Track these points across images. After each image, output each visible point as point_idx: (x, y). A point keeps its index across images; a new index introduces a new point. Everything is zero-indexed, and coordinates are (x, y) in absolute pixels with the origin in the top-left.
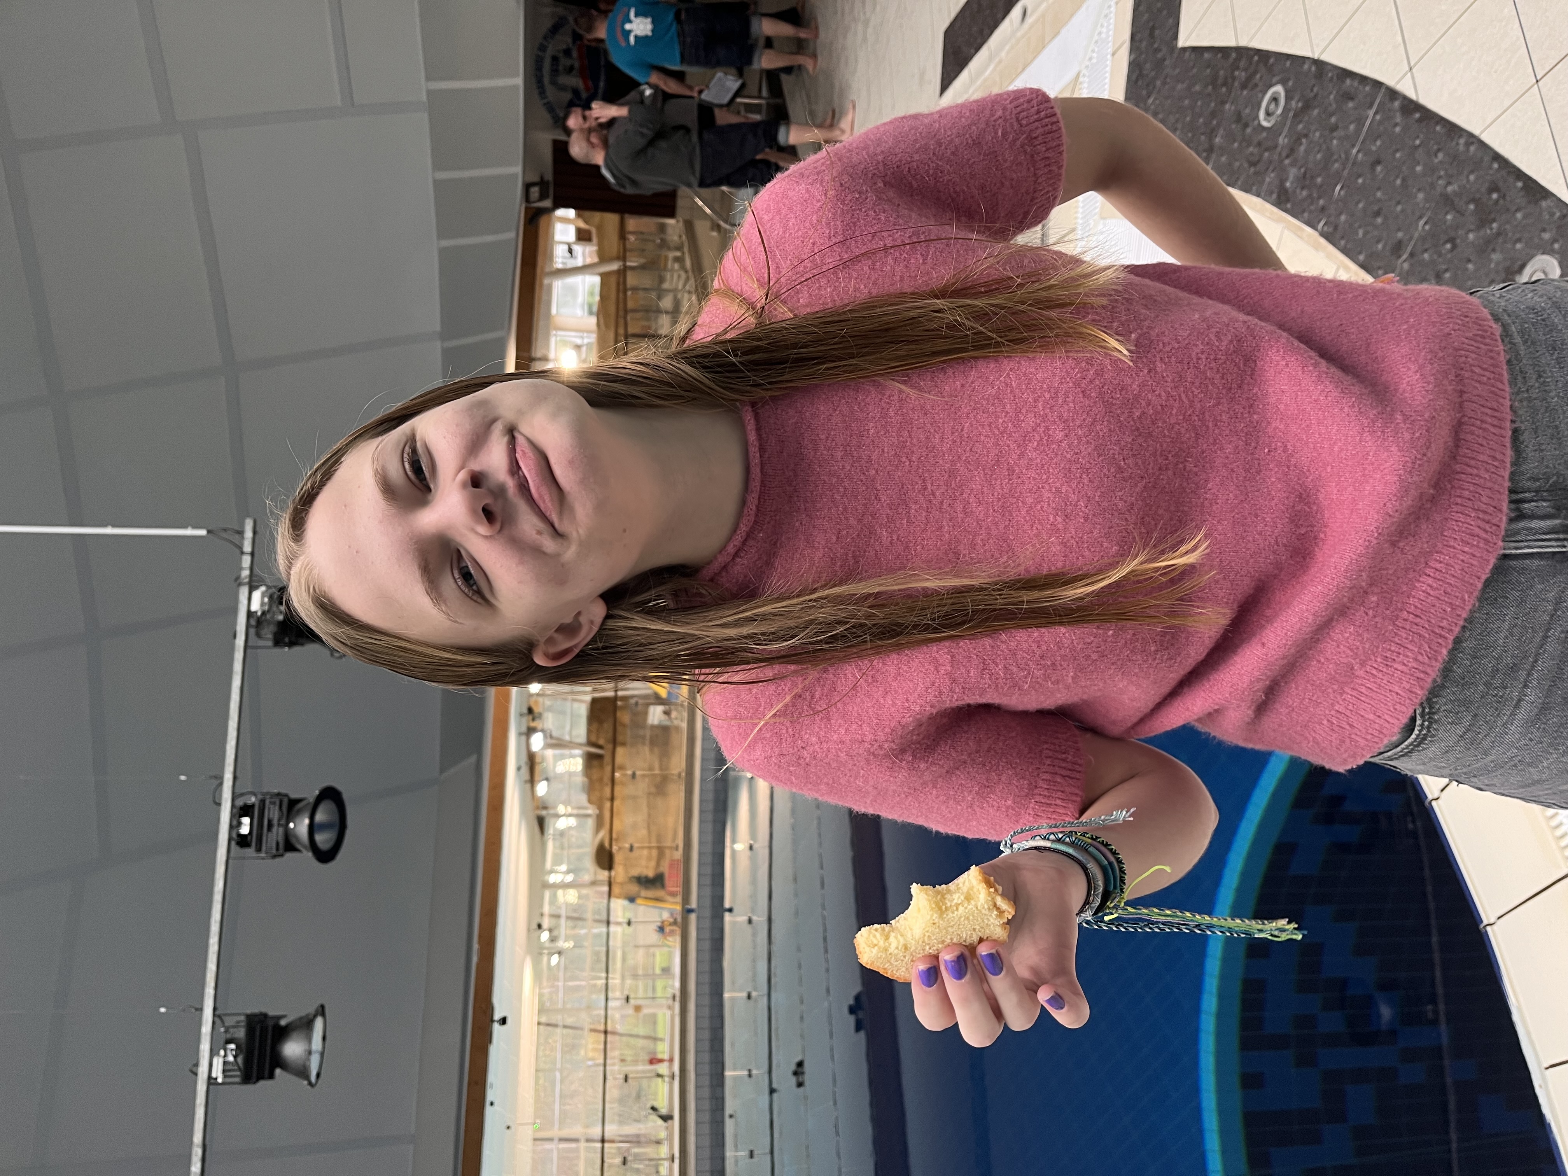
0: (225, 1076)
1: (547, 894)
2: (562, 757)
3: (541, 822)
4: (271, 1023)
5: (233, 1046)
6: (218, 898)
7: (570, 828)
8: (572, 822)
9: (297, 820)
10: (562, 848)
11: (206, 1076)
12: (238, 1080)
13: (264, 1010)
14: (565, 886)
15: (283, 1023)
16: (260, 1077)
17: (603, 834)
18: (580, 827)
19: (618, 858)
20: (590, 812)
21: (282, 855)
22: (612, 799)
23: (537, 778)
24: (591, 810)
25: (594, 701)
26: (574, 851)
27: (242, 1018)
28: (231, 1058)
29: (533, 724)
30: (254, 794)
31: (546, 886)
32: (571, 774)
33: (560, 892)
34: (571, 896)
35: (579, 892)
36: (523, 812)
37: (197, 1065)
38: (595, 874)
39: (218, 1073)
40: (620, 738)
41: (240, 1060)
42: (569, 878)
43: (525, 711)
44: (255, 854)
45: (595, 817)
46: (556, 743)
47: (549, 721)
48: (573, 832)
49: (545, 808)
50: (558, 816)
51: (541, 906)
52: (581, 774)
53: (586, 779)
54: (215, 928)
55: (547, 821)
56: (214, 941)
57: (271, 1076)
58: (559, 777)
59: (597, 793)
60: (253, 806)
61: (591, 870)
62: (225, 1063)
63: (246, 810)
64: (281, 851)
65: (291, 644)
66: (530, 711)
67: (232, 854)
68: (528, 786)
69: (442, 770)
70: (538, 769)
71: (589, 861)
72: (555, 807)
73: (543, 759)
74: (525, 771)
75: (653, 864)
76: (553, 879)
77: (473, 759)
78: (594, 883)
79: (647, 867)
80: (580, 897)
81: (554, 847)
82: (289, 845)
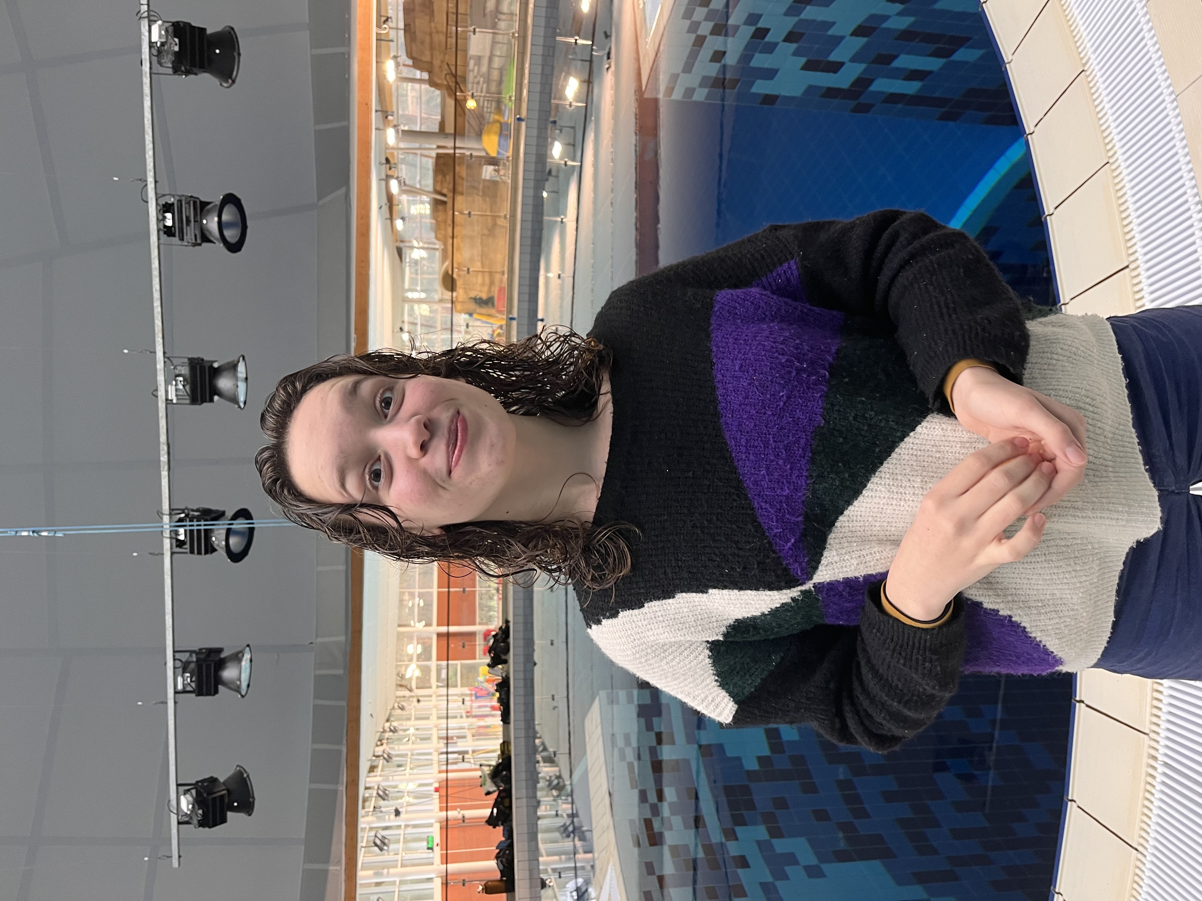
0: (178, 399)
1: (406, 307)
2: (415, 203)
3: (400, 252)
4: (207, 365)
5: (181, 379)
6: (155, 273)
7: (422, 259)
8: (424, 254)
9: (209, 218)
10: (416, 273)
11: (164, 398)
12: (188, 402)
13: (201, 356)
14: (420, 301)
15: (216, 365)
16: (203, 401)
17: (447, 263)
18: (430, 258)
19: (459, 283)
20: (437, 247)
21: (200, 245)
22: (453, 238)
23: (394, 217)
24: (439, 245)
25: (439, 156)
26: (426, 276)
27: (186, 360)
28: (180, 387)
29: (390, 173)
30: (173, 196)
31: (406, 300)
32: (422, 216)
33: (416, 307)
34: (424, 310)
35: (430, 307)
36: (385, 243)
37: (156, 390)
38: (442, 294)
39: (172, 396)
40: (459, 188)
41: (188, 387)
42: (423, 295)
43: (384, 161)
44: (180, 242)
45: (440, 250)
46: (408, 189)
47: (403, 171)
48: (425, 263)
49: (402, 241)
50: (412, 247)
51: (402, 315)
52: (429, 216)
53: (434, 222)
54: (156, 295)
55: (404, 251)
56: (157, 304)
57: (211, 400)
58: (413, 218)
59: (442, 232)
60: (173, 204)
61: (440, 292)
62: (176, 390)
63: (167, 208)
64: (199, 241)
65: (187, 73)
66: (387, 160)
67: (161, 241)
68: (389, 221)
69: (319, 198)
70: (395, 208)
71: (438, 286)
72: (410, 242)
73: (400, 202)
74: (385, 209)
75: (486, 289)
76: (410, 295)
77: (343, 190)
78: (441, 301)
79: (481, 291)
80: (431, 311)
81: (411, 273)
82: (205, 238)
